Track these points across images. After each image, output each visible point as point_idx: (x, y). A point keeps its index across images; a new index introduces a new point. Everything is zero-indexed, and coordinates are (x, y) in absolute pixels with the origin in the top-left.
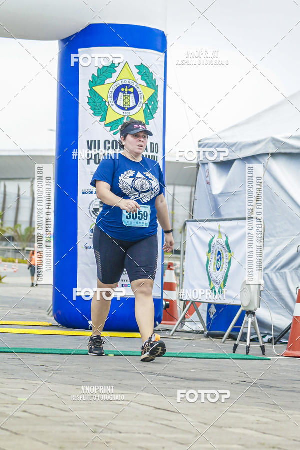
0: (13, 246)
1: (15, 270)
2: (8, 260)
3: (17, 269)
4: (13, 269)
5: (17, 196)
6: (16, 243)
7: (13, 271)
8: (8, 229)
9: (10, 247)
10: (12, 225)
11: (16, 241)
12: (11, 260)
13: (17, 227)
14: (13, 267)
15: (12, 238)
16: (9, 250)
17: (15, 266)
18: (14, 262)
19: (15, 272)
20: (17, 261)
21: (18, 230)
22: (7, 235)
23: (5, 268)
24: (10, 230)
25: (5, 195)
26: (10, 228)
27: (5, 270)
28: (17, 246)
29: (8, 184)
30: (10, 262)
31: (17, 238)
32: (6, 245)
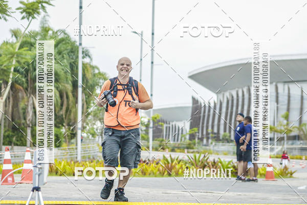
0: (298, 144)
1: (303, 166)
2: (295, 157)
3: (305, 165)
4: (301, 165)
5: (300, 97)
6: (302, 142)
7: (301, 167)
8: (294, 128)
9: (296, 145)
10: (297, 125)
11: (302, 140)
12: (299, 156)
13: (303, 126)
14: (301, 163)
15: (297, 138)
16: (295, 149)
17: (303, 162)
18: (301, 159)
19: (303, 167)
20: (304, 158)
21: (304, 128)
22: (293, 134)
23: (293, 165)
24: (296, 129)
25: (289, 97)
26: (295, 127)
27: (293, 166)
28: (303, 144)
29: (292, 86)
30: (297, 159)
31: (303, 137)
32: (292, 144)
